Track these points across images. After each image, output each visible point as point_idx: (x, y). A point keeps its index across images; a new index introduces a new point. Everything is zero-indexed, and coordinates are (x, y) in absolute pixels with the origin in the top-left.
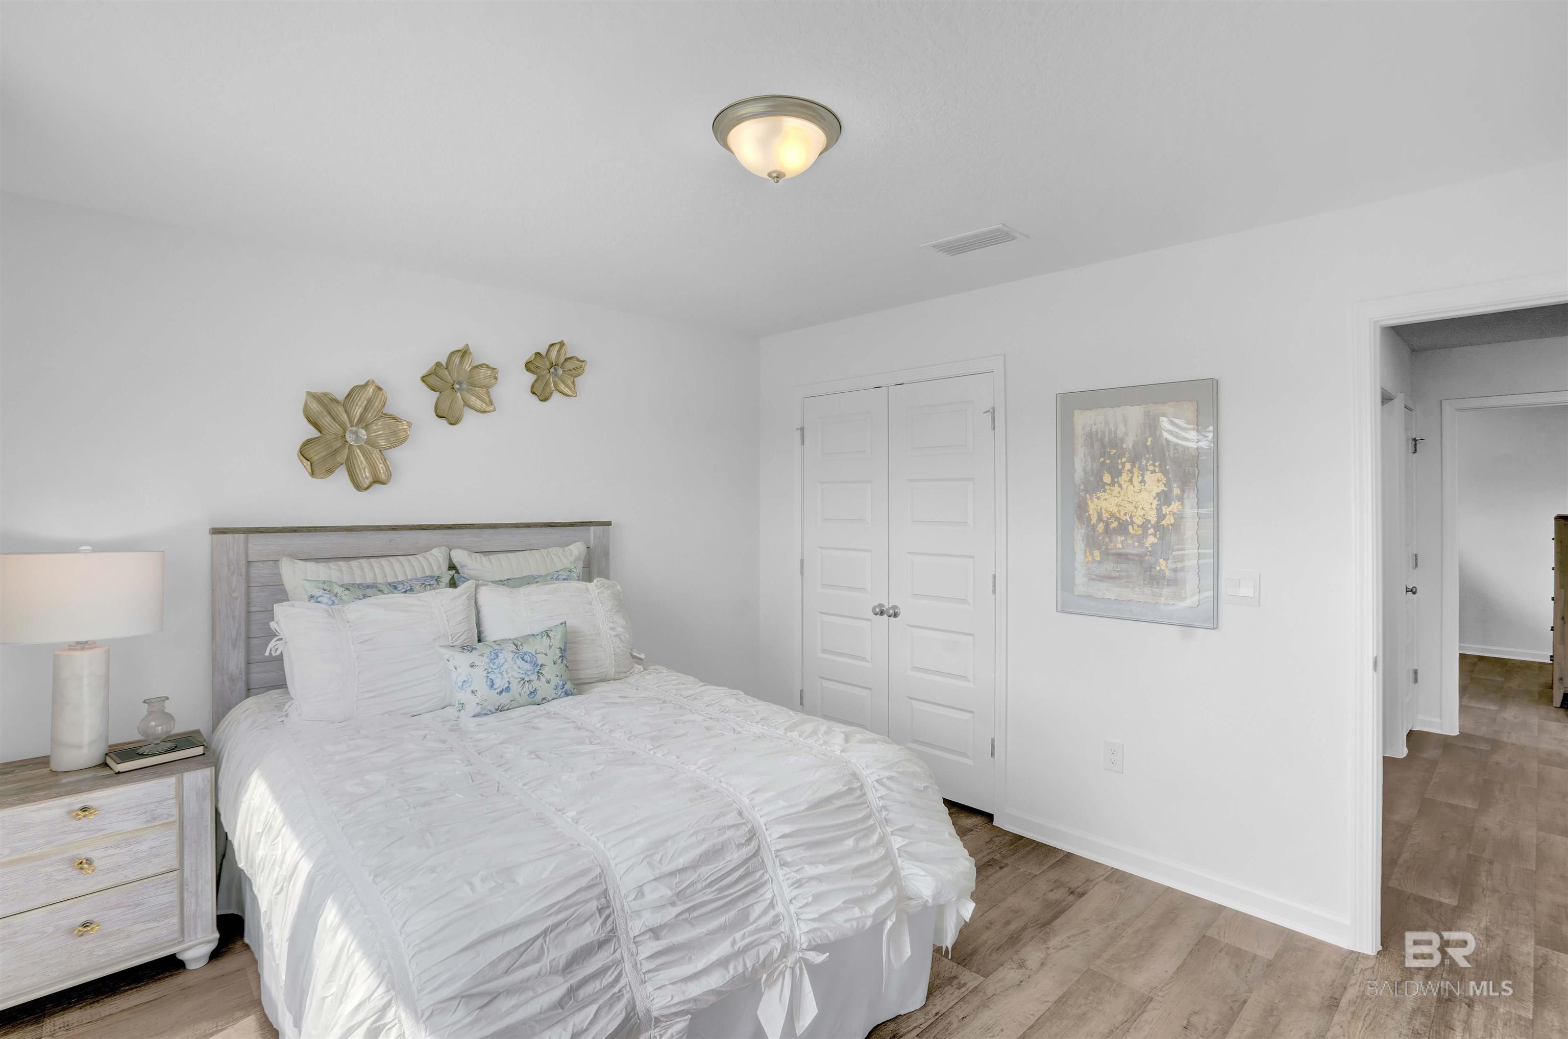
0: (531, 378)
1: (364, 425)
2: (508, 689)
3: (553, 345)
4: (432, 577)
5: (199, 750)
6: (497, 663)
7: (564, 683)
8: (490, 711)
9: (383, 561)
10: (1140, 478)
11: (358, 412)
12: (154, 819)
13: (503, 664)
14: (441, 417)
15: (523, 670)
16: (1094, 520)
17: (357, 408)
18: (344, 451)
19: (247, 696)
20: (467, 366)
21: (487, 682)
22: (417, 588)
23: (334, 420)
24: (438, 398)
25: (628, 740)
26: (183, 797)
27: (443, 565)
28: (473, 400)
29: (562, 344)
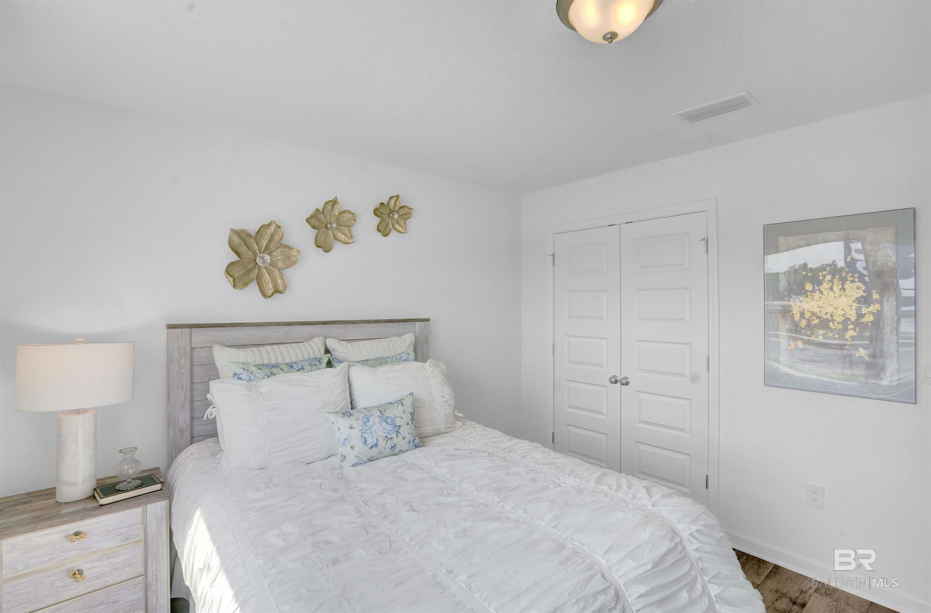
0: (377, 220)
1: (268, 252)
2: (376, 445)
3: (391, 197)
4: (316, 359)
5: (158, 487)
6: (368, 425)
7: (414, 439)
8: (364, 461)
9: (282, 347)
10: (840, 286)
11: (264, 243)
12: (127, 539)
13: (373, 426)
14: (319, 247)
15: (386, 431)
16: (797, 317)
17: (264, 240)
18: (255, 270)
19: (192, 443)
20: (336, 212)
21: (361, 440)
22: (307, 367)
23: (249, 248)
24: (317, 234)
25: (477, 491)
26: (146, 522)
27: (321, 349)
28: (340, 235)
29: (398, 197)
